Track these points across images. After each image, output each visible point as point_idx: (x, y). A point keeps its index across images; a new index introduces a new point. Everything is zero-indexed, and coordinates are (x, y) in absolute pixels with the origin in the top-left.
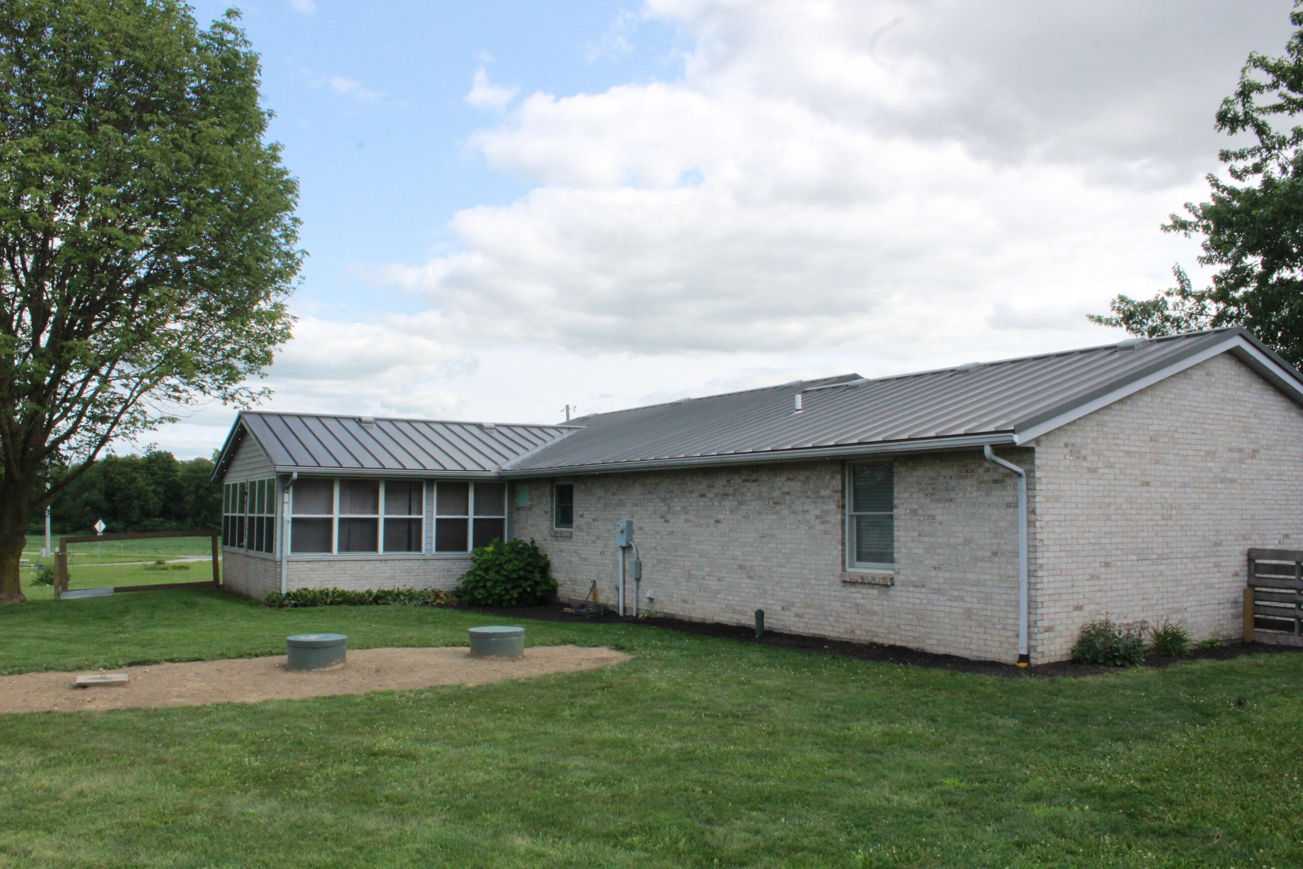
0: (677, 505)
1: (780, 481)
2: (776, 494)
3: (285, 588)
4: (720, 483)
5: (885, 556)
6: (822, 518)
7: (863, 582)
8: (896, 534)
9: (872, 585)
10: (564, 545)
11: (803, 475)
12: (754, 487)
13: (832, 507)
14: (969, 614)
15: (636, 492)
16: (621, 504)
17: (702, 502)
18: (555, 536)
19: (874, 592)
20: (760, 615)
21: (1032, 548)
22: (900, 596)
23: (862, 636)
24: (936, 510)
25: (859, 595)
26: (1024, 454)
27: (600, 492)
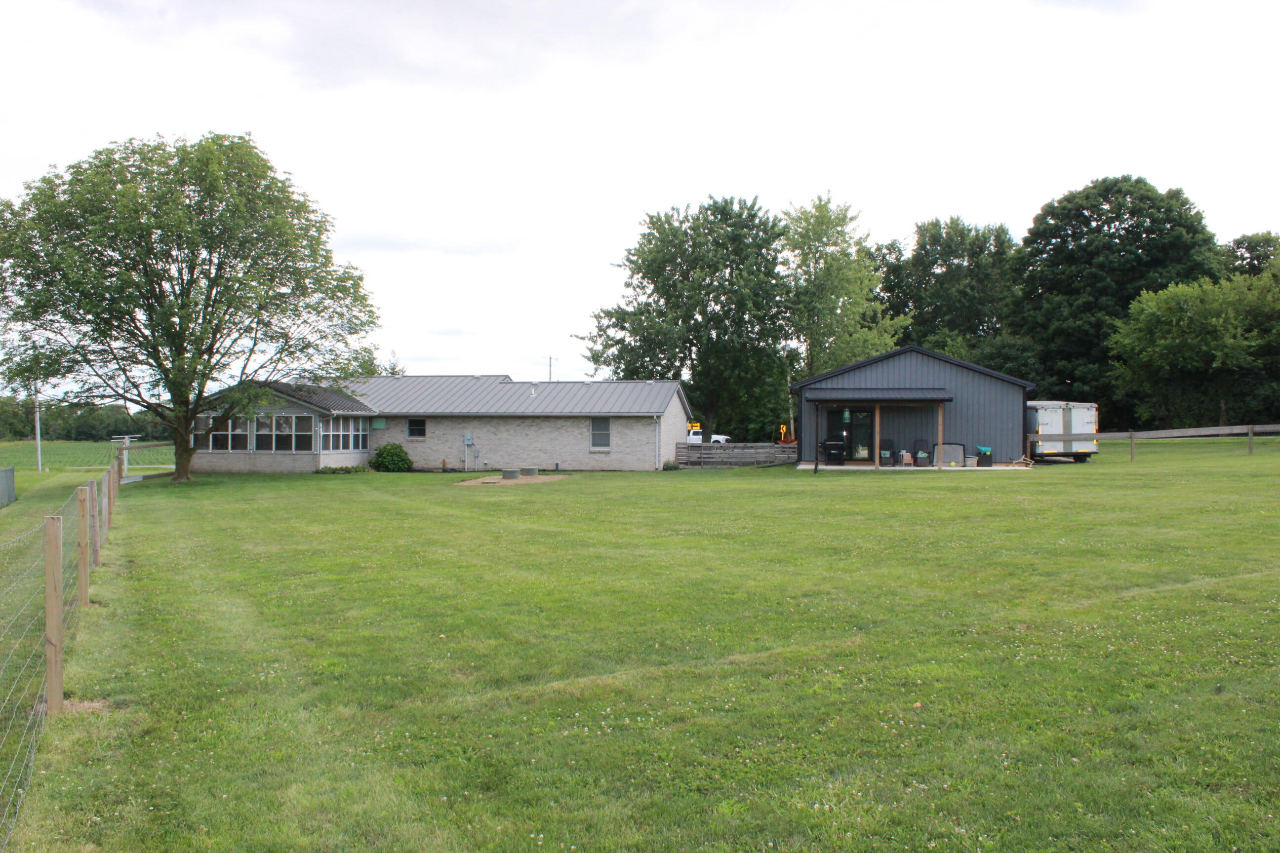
0: (502, 429)
1: (561, 422)
2: (558, 426)
3: (322, 466)
4: (528, 422)
5: (608, 445)
6: (581, 434)
7: (599, 452)
8: (611, 438)
9: (602, 453)
10: (417, 445)
11: (572, 420)
12: (547, 424)
13: (585, 430)
14: (638, 459)
15: (476, 423)
16: (464, 428)
17: (518, 428)
18: (412, 441)
19: (603, 455)
20: (557, 465)
21: (660, 441)
22: (613, 456)
23: (597, 468)
24: (627, 431)
25: (596, 456)
26: (659, 417)
27: (450, 423)
